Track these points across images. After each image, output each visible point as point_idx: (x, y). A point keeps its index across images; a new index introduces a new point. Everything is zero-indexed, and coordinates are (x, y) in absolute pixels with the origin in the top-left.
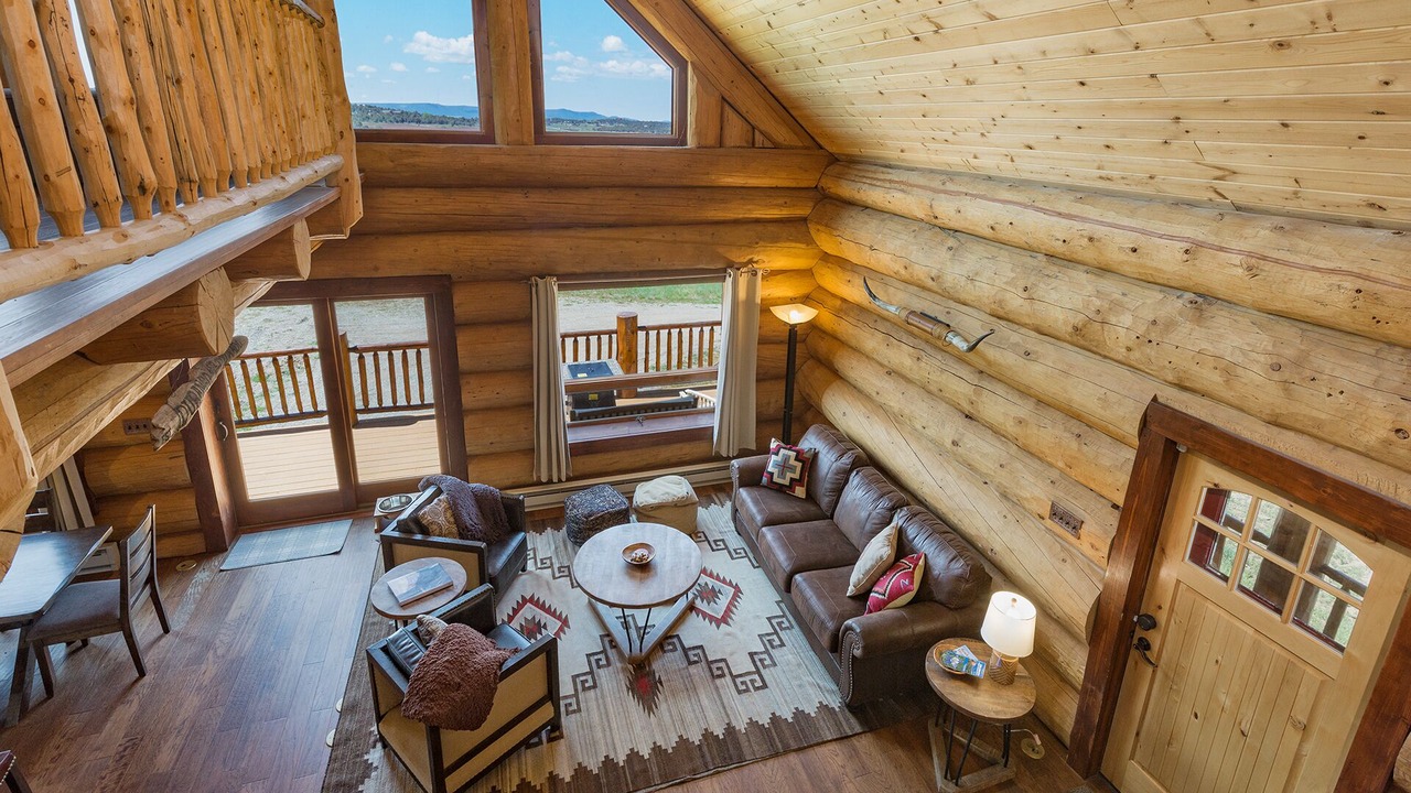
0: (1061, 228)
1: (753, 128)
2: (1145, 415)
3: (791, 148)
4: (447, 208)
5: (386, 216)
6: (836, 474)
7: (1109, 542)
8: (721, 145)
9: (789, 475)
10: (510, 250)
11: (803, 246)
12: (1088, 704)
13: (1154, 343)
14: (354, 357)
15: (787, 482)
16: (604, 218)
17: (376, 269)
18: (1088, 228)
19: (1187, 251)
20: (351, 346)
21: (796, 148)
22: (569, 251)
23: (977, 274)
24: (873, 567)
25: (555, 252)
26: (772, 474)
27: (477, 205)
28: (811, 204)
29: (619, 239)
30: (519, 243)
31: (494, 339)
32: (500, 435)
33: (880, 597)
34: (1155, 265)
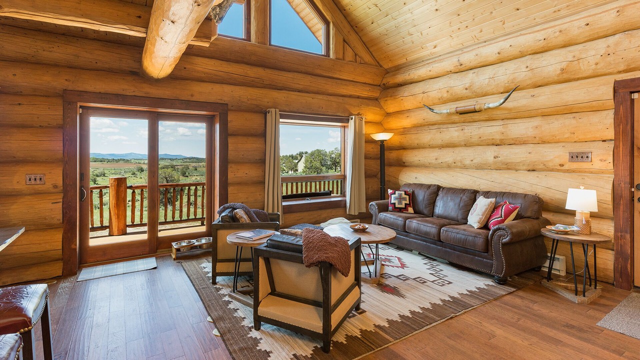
0: (540, 36)
1: (356, 55)
2: (614, 88)
3: (371, 65)
4: (229, 69)
5: (199, 69)
6: (430, 195)
7: (612, 153)
8: (344, 59)
9: (404, 202)
10: (257, 95)
11: (379, 109)
12: (621, 245)
13: (611, 54)
14: (129, 192)
15: (403, 206)
16: (298, 86)
17: (192, 95)
18: (558, 28)
19: (618, 12)
20: (128, 185)
21: (373, 65)
22: (283, 99)
23: (495, 75)
24: (487, 209)
25: (277, 98)
26: (394, 204)
27: (243, 70)
28: (379, 92)
29: (305, 96)
30: (261, 92)
31: (246, 142)
32: (247, 198)
33: (499, 219)
34: (599, 26)
